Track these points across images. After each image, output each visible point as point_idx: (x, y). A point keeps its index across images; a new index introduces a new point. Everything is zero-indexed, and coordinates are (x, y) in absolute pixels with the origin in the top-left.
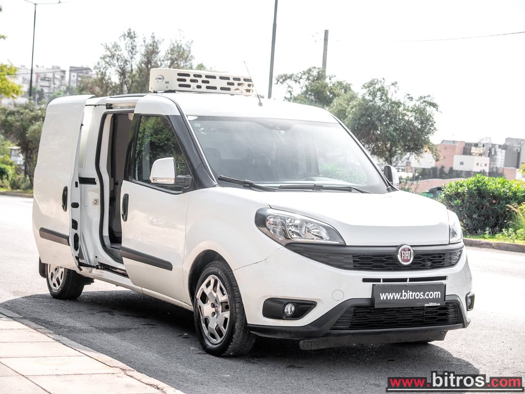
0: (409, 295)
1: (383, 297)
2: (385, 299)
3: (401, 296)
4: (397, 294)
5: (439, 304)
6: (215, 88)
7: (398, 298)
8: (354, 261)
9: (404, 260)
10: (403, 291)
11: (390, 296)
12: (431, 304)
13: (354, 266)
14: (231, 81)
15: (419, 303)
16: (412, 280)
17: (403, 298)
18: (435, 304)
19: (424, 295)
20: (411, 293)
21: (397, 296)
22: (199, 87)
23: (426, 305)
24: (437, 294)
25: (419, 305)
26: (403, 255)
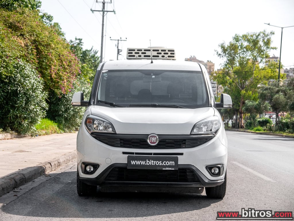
0: (151, 163)
1: (133, 163)
2: (134, 164)
3: (146, 163)
4: (143, 161)
5: (173, 169)
6: (149, 56)
7: (144, 164)
8: (121, 142)
9: (151, 143)
10: (147, 160)
11: (138, 163)
12: (167, 169)
13: (121, 145)
14: (160, 52)
15: (159, 168)
16: (155, 154)
17: (147, 164)
18: (170, 169)
19: (162, 163)
20: (152, 161)
21: (143, 163)
22: (140, 56)
23: (163, 169)
24: (172, 163)
25: (158, 168)
26: (151, 140)
